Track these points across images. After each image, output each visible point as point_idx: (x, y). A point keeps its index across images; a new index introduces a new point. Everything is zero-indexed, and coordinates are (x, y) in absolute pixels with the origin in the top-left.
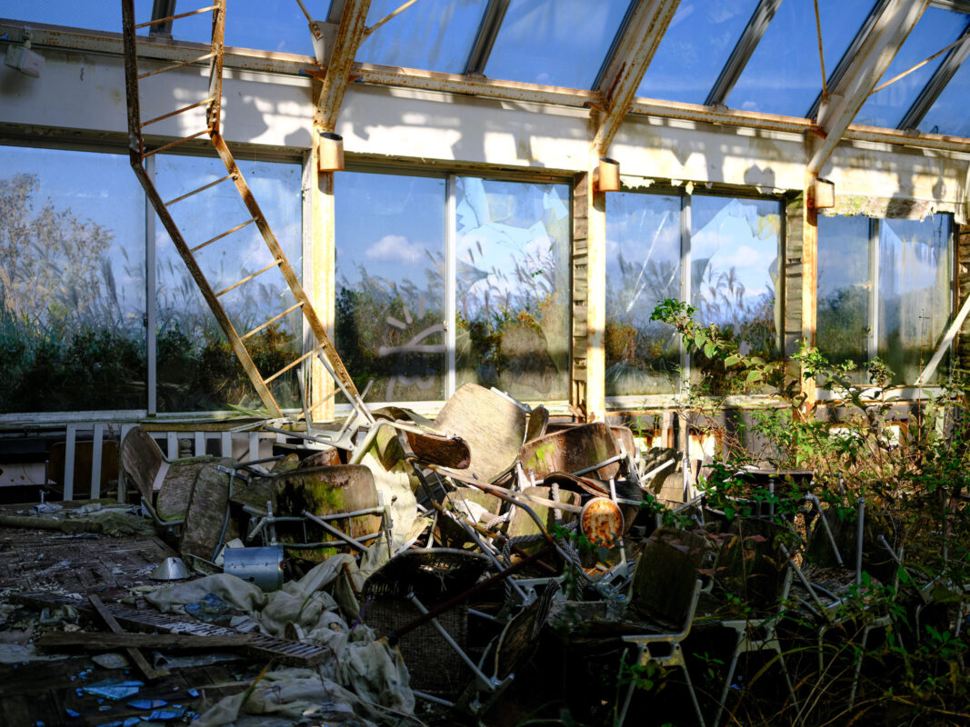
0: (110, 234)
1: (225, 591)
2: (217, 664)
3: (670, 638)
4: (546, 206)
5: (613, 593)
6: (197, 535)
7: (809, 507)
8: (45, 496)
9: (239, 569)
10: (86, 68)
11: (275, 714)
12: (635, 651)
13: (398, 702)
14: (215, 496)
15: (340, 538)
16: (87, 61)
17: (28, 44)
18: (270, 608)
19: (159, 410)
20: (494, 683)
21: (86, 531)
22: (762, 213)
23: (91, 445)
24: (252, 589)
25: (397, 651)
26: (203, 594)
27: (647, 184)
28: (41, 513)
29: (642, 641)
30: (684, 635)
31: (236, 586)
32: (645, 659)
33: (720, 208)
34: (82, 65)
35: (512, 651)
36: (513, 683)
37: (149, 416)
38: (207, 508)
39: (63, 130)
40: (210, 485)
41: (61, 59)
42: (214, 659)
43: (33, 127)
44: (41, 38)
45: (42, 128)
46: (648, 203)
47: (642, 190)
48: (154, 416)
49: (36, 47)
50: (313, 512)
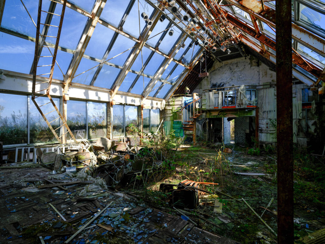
0: (4, 107)
1: (68, 175)
2: (75, 186)
3: (140, 172)
4: (103, 107)
5: (129, 167)
6: (56, 166)
7: (152, 152)
8: (7, 162)
9: (69, 171)
10: (15, 79)
11: (91, 191)
12: (136, 175)
13: (105, 187)
14: (59, 159)
15: (84, 164)
16: (15, 78)
17: (3, 74)
18: (78, 176)
19: (30, 143)
20: (117, 182)
21: (27, 168)
22: (135, 108)
23: (15, 152)
24: (72, 174)
25: (104, 180)
26: (64, 176)
27: (119, 104)
28: (12, 165)
29: (136, 173)
30: (142, 172)
31: (70, 174)
32: (137, 176)
33: (129, 107)
34: (14, 78)
35: (119, 177)
36: (120, 182)
37: (28, 145)
38: (58, 161)
39: (9, 90)
40: (58, 157)
41: (10, 77)
42: (74, 185)
43: (2, 89)
44: (5, 73)
45: (4, 90)
46: (118, 106)
47: (118, 105)
48: (29, 145)
49: (4, 74)
50: (79, 160)
